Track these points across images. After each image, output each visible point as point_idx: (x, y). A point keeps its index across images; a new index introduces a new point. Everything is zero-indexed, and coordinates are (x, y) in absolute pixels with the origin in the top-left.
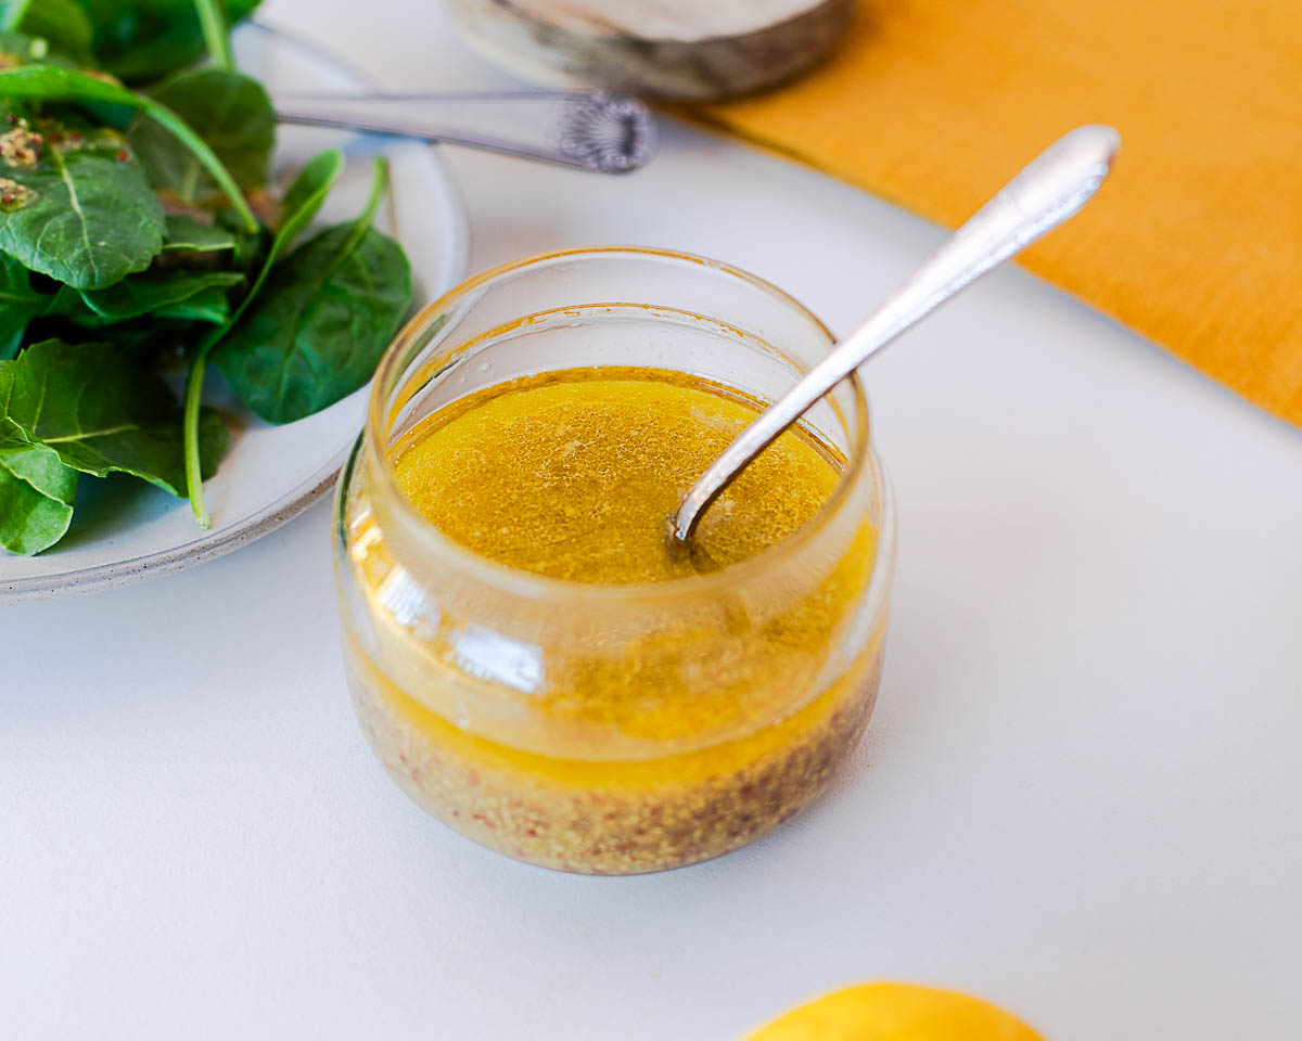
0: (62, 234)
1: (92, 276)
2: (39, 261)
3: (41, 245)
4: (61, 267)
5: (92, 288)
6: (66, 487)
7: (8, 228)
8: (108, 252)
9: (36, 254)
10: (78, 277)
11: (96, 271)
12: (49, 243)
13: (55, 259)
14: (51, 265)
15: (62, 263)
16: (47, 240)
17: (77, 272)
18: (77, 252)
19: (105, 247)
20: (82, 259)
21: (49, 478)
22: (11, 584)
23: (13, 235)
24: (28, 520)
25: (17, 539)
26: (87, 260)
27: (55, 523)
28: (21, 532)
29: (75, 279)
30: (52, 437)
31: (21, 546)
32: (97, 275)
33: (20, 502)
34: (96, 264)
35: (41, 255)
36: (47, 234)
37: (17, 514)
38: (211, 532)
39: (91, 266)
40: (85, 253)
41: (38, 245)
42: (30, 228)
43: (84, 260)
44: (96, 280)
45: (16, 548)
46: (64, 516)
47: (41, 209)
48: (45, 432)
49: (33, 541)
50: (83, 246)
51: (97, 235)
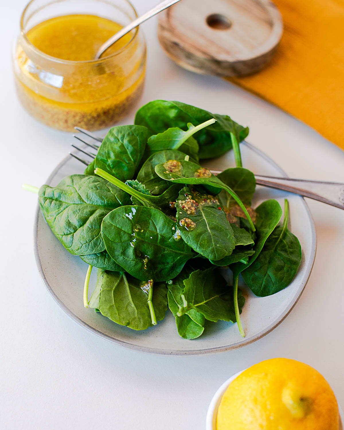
0: (206, 241)
1: (215, 256)
2: (199, 250)
3: (200, 245)
4: (206, 252)
5: (215, 260)
6: (202, 320)
7: (189, 237)
8: (220, 248)
9: (198, 247)
10: (211, 256)
11: (217, 255)
12: (202, 244)
13: (204, 250)
14: (203, 251)
15: (206, 251)
16: (201, 243)
17: (211, 255)
18: (210, 248)
19: (219, 247)
20: (212, 250)
21: (196, 316)
22: (186, 352)
23: (191, 240)
24: (188, 327)
25: (185, 334)
26: (214, 251)
27: (197, 331)
28: (186, 331)
29: (210, 256)
30: (198, 303)
31: (186, 336)
32: (217, 256)
33: (185, 321)
34: (217, 253)
35: (200, 248)
36: (202, 241)
37: (185, 325)
38: (245, 339)
39: (215, 253)
40: (213, 249)
41: (199, 244)
42: (196, 238)
43: (213, 251)
44: (216, 258)
45: (184, 336)
46: (200, 329)
47: (199, 231)
48: (196, 302)
49: (190, 335)
50: (212, 246)
51: (217, 242)
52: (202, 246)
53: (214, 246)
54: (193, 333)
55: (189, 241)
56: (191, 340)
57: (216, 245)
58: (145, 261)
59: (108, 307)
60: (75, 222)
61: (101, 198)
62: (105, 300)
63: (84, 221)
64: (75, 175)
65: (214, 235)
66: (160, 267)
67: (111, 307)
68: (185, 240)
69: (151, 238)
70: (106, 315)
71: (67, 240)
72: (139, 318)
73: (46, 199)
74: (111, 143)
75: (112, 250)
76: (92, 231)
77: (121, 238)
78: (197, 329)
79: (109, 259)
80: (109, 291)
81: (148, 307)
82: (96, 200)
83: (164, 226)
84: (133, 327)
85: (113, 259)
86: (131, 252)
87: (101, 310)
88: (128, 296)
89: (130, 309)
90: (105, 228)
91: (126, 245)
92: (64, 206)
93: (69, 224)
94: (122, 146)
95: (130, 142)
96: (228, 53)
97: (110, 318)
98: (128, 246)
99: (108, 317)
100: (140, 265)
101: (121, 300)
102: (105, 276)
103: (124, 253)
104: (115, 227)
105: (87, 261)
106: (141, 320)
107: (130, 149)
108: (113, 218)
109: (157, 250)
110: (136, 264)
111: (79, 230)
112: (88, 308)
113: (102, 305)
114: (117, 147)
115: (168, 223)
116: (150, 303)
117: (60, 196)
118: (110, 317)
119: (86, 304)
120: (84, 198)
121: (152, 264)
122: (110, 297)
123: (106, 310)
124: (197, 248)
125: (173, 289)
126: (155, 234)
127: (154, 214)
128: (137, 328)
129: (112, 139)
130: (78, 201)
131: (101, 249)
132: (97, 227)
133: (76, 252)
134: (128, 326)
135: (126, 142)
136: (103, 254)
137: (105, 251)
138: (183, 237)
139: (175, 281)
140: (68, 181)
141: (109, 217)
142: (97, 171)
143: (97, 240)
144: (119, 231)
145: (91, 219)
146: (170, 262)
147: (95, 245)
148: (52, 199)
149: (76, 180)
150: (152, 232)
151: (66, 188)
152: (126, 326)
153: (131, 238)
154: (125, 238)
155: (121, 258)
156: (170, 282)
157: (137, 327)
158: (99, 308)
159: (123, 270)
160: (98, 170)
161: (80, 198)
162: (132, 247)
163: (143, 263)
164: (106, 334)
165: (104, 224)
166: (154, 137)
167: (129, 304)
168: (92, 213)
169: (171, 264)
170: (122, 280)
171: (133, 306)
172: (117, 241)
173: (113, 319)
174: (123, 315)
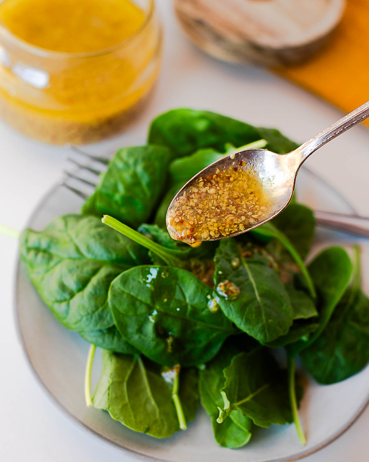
0: (254, 315)
1: (266, 336)
2: (244, 326)
4: (253, 330)
5: (266, 341)
7: (231, 308)
8: (273, 325)
11: (268, 334)
12: (249, 319)
13: (251, 326)
16: (248, 317)
17: (260, 334)
18: (259, 325)
19: (272, 323)
21: (239, 416)
23: (233, 312)
24: (228, 431)
25: (224, 441)
26: (265, 329)
27: (241, 437)
28: (226, 437)
29: (259, 336)
31: (225, 444)
34: (268, 331)
35: (245, 324)
36: (248, 314)
37: (224, 429)
39: (266, 332)
40: (264, 326)
41: (244, 319)
42: (241, 310)
43: (263, 329)
44: (268, 338)
45: (223, 444)
46: (246, 435)
47: (244, 299)
48: (240, 398)
49: (231, 443)
50: (262, 321)
51: (268, 316)
52: (248, 321)
53: (264, 321)
54: (236, 440)
55: (231, 315)
56: (233, 449)
57: (267, 321)
58: (170, 341)
59: (120, 407)
60: (71, 284)
61: (107, 250)
62: (116, 398)
63: (83, 283)
64: (70, 216)
65: (265, 305)
66: (189, 347)
67: (125, 406)
68: (225, 312)
69: (178, 309)
70: (118, 418)
71: (60, 308)
72: (162, 421)
73: (29, 250)
74: (119, 170)
75: (124, 326)
76: (96, 299)
77: (136, 310)
78: (240, 435)
79: (119, 337)
80: (120, 383)
81: (173, 403)
82: (100, 253)
83: (195, 293)
84: (154, 434)
85: (124, 338)
86: (149, 328)
87: (111, 411)
88: (145, 388)
89: (149, 408)
90: (114, 296)
91: (142, 319)
92: (55, 260)
93: (63, 287)
94: (135, 175)
95: (146, 169)
96: (272, 33)
97: (123, 423)
98: (146, 320)
99: (121, 421)
100: (162, 346)
101: (137, 394)
102: (114, 360)
103: (140, 330)
104: (129, 295)
105: (89, 338)
106: (166, 424)
107: (145, 180)
108: (125, 282)
109: (186, 325)
110: (157, 345)
111: (78, 297)
112: (93, 408)
113: (111, 405)
114: (127, 176)
115: (202, 290)
116: (175, 398)
117: (49, 246)
118: (124, 421)
119: (88, 402)
120: (83, 250)
121: (179, 344)
122: (122, 392)
123: (117, 412)
124: (241, 324)
125: (206, 377)
126: (184, 304)
127: (182, 278)
128: (160, 435)
129: (120, 165)
130: (74, 255)
131: (108, 323)
132: (103, 292)
133: (74, 326)
134: (148, 434)
135: (140, 169)
136: (111, 330)
137: (114, 327)
138: (223, 308)
139: (208, 365)
140: (60, 224)
141: (119, 281)
142: (105, 220)
143: (103, 311)
144: (133, 301)
145: (94, 280)
146: (203, 341)
147: (101, 318)
148: (37, 250)
149: (71, 222)
150: (179, 302)
151: (57, 234)
152: (146, 432)
153: (150, 309)
154: (142, 310)
155: (136, 337)
156: (202, 367)
157: (160, 433)
158: (108, 409)
159: (138, 351)
160: (107, 217)
161: (78, 250)
162: (151, 322)
163: (166, 344)
164: (117, 442)
165: (113, 291)
166: (178, 163)
167: (147, 400)
168: (95, 272)
169: (204, 343)
170: (137, 366)
171: (153, 402)
172: (131, 313)
173: (127, 424)
174: (141, 417)
